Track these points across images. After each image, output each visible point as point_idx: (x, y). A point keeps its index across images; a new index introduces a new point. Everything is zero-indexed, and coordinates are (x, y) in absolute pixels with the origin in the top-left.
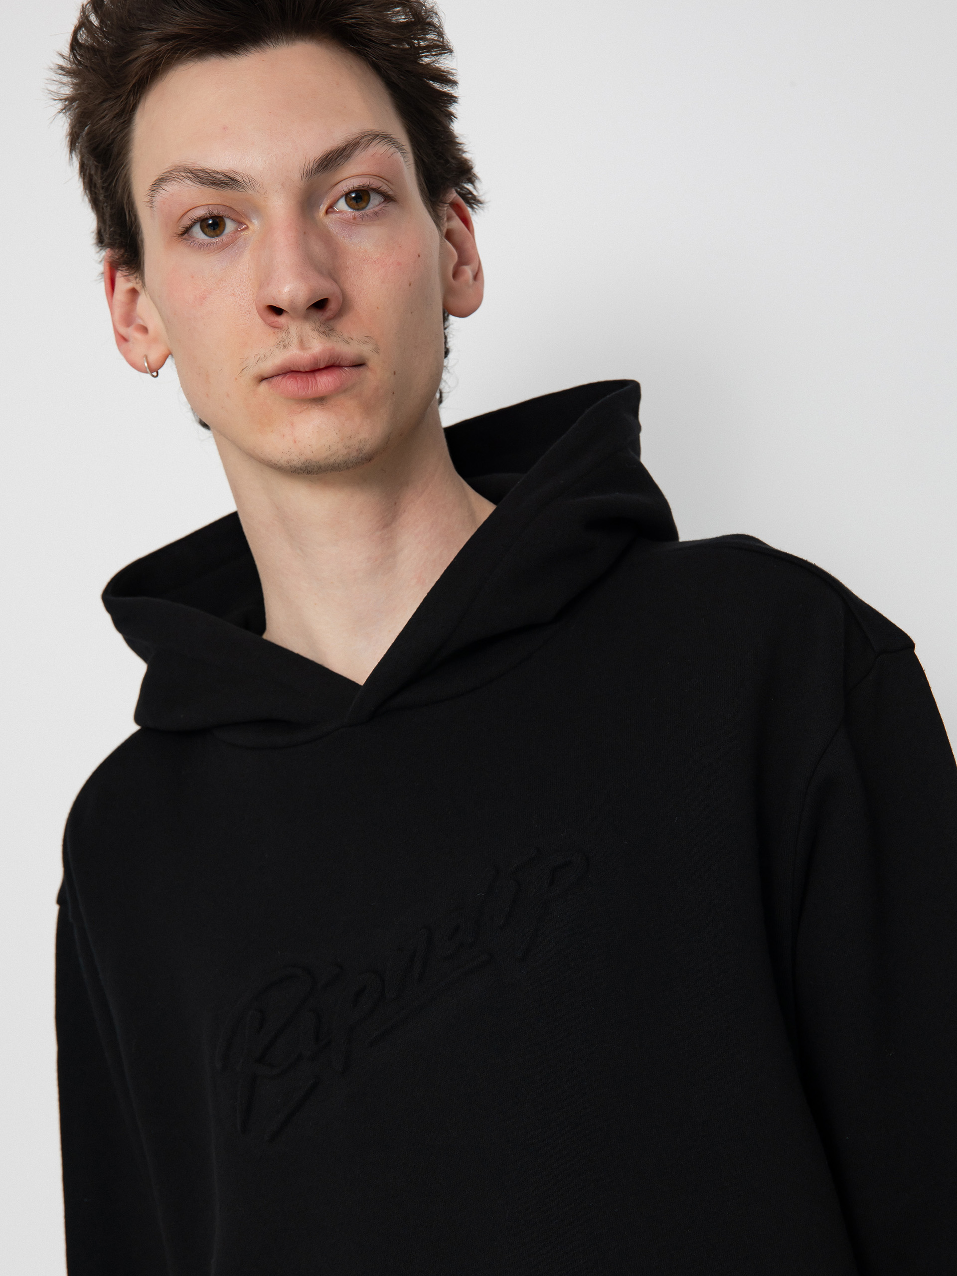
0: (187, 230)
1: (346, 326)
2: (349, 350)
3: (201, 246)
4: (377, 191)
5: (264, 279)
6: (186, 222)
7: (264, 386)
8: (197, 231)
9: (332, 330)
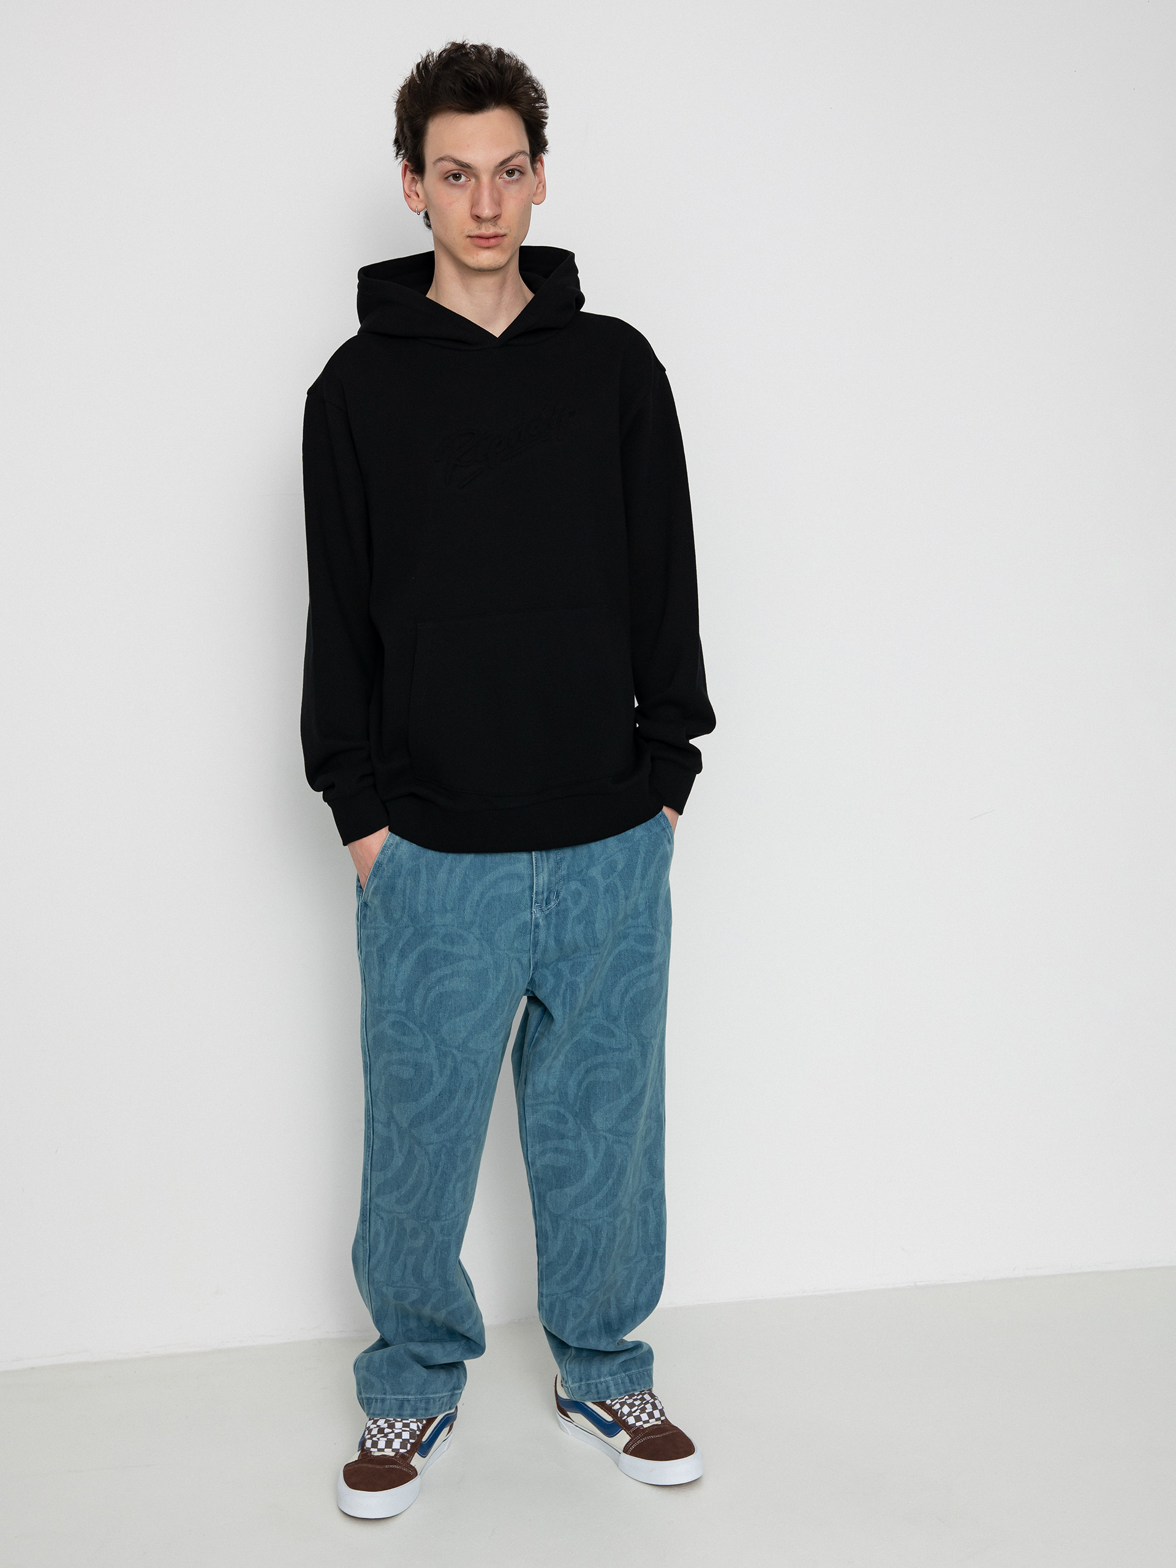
0: (447, 178)
1: (501, 222)
2: (502, 232)
3: (453, 185)
4: (518, 171)
5: (475, 203)
6: (449, 174)
7: (469, 239)
8: (451, 178)
9: (496, 224)
